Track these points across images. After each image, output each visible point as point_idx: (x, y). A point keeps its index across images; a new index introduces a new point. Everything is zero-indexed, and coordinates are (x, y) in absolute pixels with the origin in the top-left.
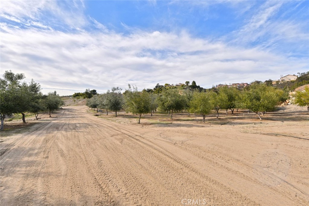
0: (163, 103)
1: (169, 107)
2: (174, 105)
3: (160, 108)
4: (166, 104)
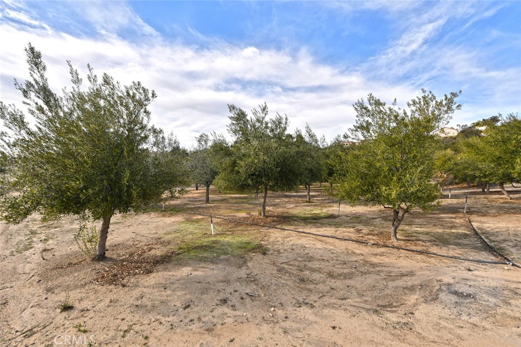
1: (254, 177)
2: (272, 170)
3: (223, 179)
4: (242, 163)
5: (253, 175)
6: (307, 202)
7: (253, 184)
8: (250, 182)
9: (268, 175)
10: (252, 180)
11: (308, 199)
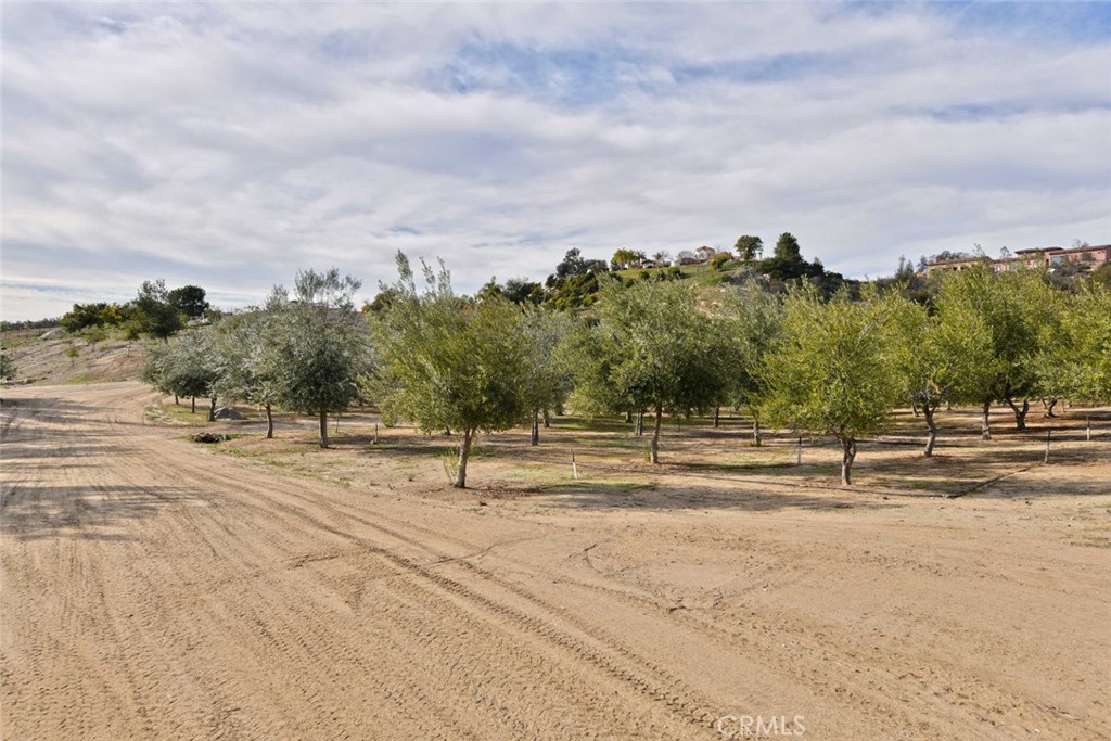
0: (606, 368)
1: (638, 391)
2: (668, 380)
3: (588, 395)
4: (621, 371)
5: (636, 388)
6: (752, 446)
7: (636, 402)
8: (631, 399)
9: (661, 388)
10: (635, 396)
11: (755, 441)
